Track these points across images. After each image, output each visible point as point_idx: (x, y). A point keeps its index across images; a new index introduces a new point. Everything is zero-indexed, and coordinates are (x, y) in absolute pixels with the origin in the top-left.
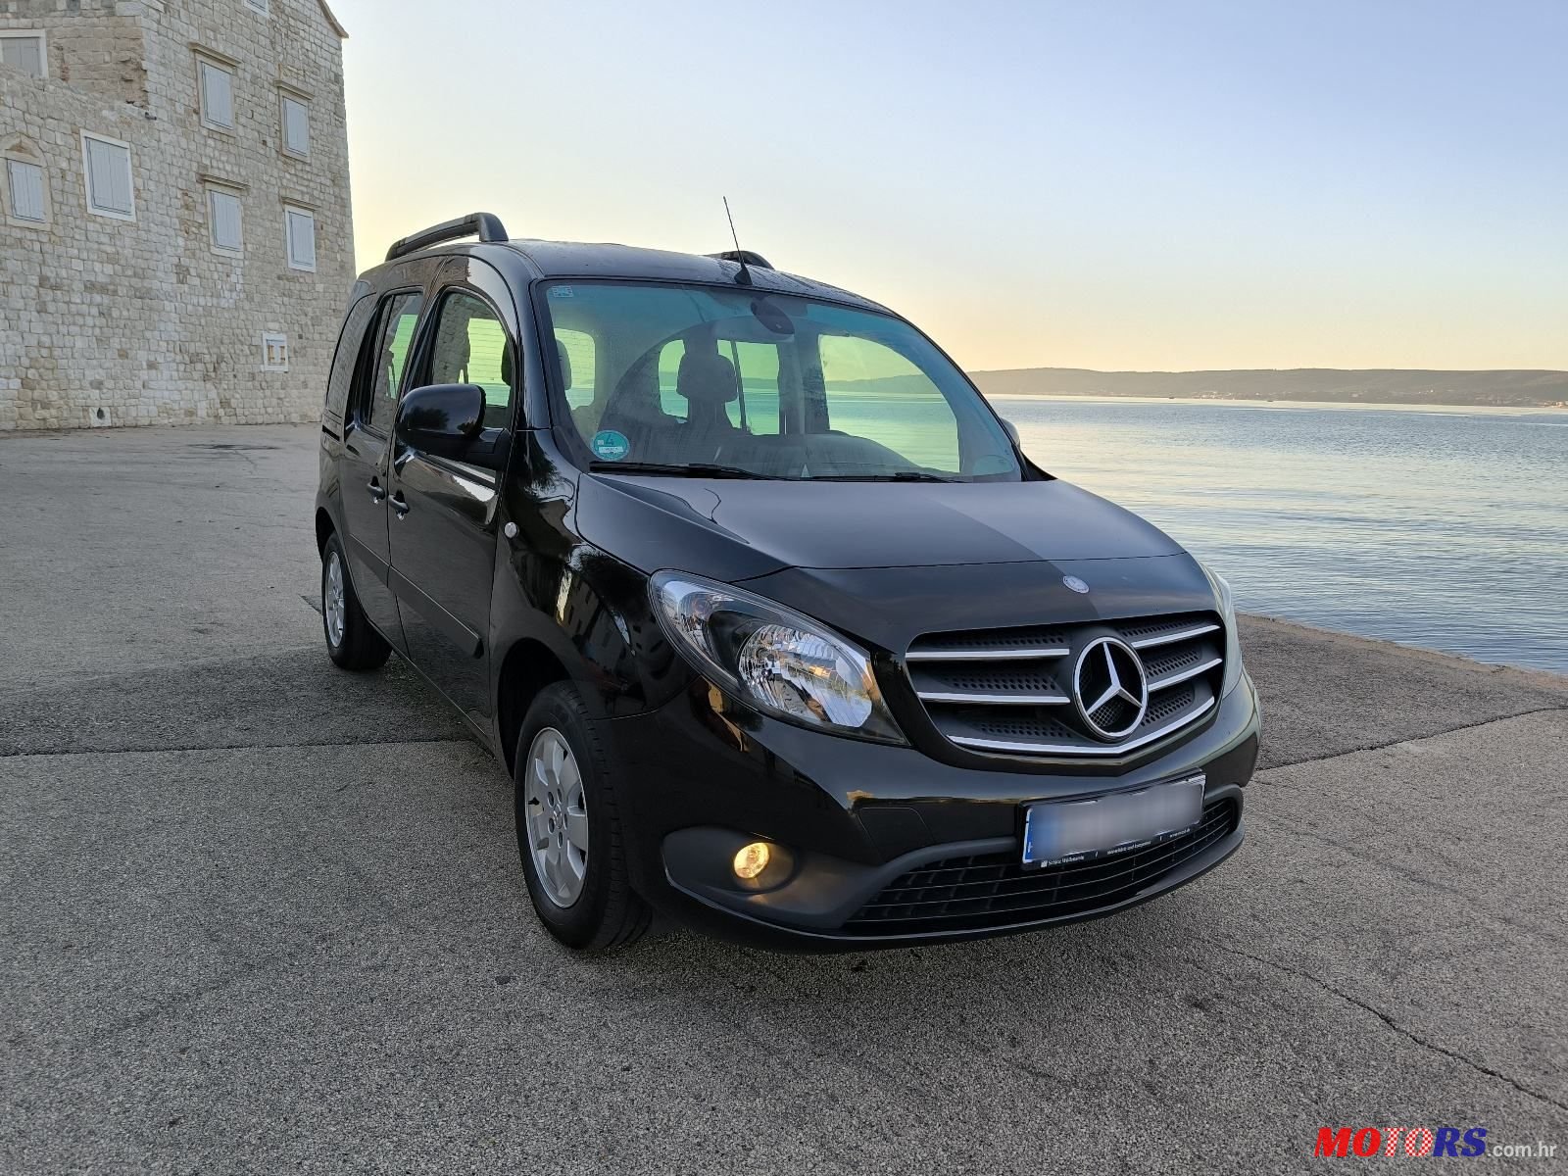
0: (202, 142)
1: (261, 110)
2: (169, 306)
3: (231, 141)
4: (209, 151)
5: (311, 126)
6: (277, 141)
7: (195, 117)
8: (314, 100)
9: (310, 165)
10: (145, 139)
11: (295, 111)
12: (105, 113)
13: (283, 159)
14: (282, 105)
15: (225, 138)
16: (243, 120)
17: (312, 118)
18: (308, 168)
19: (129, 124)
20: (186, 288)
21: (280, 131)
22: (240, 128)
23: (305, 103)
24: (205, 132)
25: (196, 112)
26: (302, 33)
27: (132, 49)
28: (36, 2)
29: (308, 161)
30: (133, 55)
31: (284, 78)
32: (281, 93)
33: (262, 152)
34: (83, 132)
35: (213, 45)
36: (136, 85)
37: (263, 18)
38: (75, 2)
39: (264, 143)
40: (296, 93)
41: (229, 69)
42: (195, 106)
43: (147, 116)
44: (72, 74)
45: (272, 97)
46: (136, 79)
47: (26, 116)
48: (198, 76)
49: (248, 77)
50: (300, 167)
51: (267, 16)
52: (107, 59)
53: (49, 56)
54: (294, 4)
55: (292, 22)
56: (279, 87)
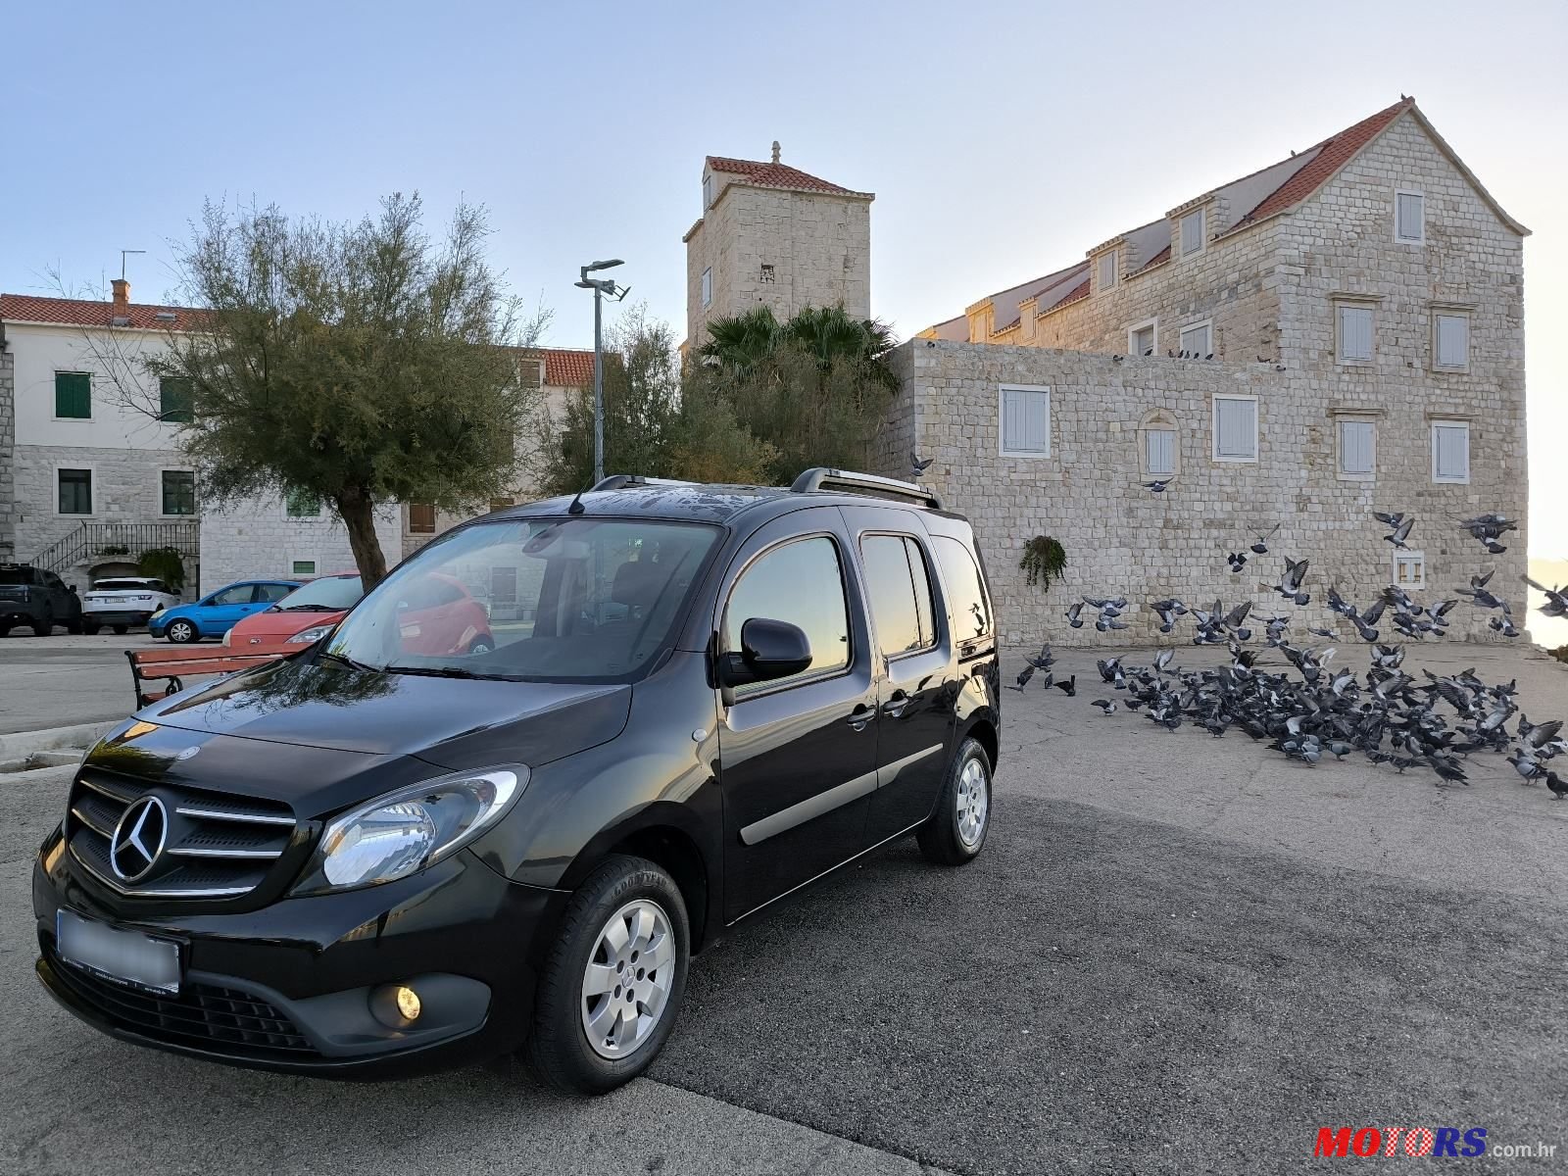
0: (1336, 379)
1: (1408, 335)
2: (1286, 534)
3: (1370, 371)
4: (1342, 385)
5: (1472, 336)
6: (1427, 360)
7: (1330, 358)
8: (1479, 309)
9: (1468, 375)
10: (1275, 389)
11: (1453, 326)
12: (1237, 375)
13: (1433, 376)
14: (1435, 324)
15: (1362, 370)
16: (1385, 348)
17: (1473, 327)
18: (1465, 379)
19: (1259, 380)
20: (1306, 515)
21: (1431, 350)
22: (1381, 357)
23: (1467, 314)
24: (1339, 370)
25: (1331, 354)
26: (1467, 248)
27: (1272, 315)
28: (1207, 300)
29: (1467, 371)
30: (1272, 320)
31: (1439, 297)
32: (1435, 312)
33: (1407, 374)
34: (1215, 396)
35: (1356, 289)
36: (1272, 345)
37: (1418, 247)
38: (1233, 290)
39: (1410, 365)
40: (1451, 308)
41: (1372, 306)
42: (1330, 348)
43: (1279, 369)
44: (1228, 349)
45: (1422, 319)
46: (1274, 339)
47: (1167, 393)
48: (1334, 320)
49: (1394, 307)
50: (1454, 380)
51: (1423, 243)
52: (1254, 329)
53: (1213, 338)
54: (1458, 223)
55: (1455, 240)
56: (1432, 308)
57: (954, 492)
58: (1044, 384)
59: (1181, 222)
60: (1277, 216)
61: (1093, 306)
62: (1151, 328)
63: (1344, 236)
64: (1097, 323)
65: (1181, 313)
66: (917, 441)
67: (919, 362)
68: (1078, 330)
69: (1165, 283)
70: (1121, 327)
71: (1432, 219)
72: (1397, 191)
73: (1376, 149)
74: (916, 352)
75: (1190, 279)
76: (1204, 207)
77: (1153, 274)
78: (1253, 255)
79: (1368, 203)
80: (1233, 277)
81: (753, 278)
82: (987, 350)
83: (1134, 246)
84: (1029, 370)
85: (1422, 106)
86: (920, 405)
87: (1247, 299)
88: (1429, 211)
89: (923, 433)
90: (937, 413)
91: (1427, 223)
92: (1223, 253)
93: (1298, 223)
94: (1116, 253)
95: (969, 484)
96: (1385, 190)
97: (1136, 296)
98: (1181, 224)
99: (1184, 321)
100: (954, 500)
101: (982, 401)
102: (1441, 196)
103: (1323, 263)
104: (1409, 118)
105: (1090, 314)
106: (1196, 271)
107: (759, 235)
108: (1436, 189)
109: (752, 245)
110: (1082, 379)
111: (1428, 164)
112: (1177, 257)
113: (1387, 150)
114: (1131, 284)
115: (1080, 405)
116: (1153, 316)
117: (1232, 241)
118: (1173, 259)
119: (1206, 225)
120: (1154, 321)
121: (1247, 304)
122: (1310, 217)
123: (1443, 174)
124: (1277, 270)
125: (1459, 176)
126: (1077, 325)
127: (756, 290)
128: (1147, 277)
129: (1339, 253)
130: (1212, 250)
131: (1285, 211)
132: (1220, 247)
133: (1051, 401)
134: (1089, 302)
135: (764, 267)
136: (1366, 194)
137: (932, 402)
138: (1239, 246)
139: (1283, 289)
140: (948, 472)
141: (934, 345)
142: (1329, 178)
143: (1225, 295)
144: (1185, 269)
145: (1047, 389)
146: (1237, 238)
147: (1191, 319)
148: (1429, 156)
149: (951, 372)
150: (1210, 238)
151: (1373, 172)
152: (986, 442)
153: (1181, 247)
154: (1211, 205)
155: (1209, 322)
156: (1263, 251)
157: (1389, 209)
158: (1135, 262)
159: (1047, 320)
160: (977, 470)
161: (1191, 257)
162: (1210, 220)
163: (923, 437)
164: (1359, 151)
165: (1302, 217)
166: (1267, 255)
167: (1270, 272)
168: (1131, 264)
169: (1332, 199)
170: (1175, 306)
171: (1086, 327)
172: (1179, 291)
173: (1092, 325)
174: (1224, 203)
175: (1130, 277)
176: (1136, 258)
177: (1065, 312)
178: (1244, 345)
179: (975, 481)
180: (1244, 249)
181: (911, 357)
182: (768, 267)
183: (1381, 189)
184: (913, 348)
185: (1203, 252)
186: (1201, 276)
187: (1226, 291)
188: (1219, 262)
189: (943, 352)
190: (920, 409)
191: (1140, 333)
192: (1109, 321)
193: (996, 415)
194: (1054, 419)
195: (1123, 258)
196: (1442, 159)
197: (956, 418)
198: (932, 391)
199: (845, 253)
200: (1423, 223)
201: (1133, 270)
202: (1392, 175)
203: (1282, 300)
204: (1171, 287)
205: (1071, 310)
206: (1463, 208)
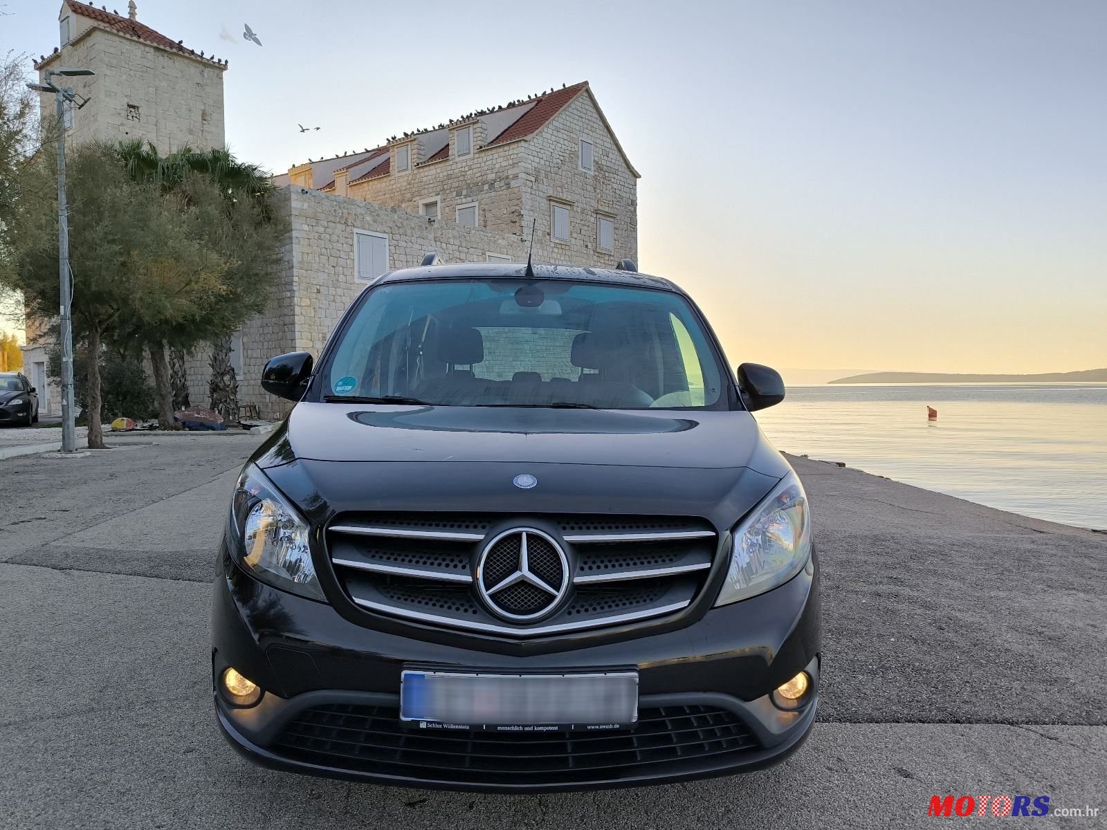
0: (551, 250)
1: (586, 228)
2: (526, 347)
3: (567, 248)
4: (554, 255)
5: (615, 233)
6: (594, 244)
7: (548, 237)
8: (618, 217)
9: (613, 256)
10: (520, 253)
11: (606, 226)
12: (500, 241)
13: (597, 254)
14: (598, 223)
15: (563, 247)
16: (575, 235)
17: (615, 228)
18: (612, 258)
19: (511, 245)
20: (536, 336)
21: (596, 238)
22: (573, 239)
23: (612, 220)
24: (553, 245)
25: (549, 234)
26: (613, 180)
27: (517, 205)
28: (474, 188)
29: (612, 254)
30: (517, 208)
31: (600, 208)
32: (598, 216)
33: (585, 252)
34: (488, 253)
35: (561, 195)
36: (517, 224)
37: (590, 175)
38: (492, 185)
39: (587, 246)
40: (607, 215)
41: (568, 207)
42: (548, 231)
43: (522, 240)
44: (489, 223)
45: (592, 219)
46: (518, 220)
47: (460, 248)
48: (551, 214)
49: (579, 210)
50: (607, 258)
51: (592, 173)
52: (505, 212)
53: (479, 215)
54: (609, 164)
55: (607, 174)
56: (597, 213)
57: (323, 306)
58: (385, 232)
59: (456, 133)
60: (520, 140)
61: (392, 182)
62: (435, 204)
63: (555, 161)
64: (396, 194)
65: (457, 196)
66: (294, 265)
67: (296, 204)
68: (381, 198)
69: (445, 173)
70: (414, 200)
71: (597, 160)
72: (580, 138)
73: (570, 109)
74: (293, 196)
75: (463, 173)
76: (471, 125)
77: (437, 166)
78: (504, 164)
79: (566, 142)
80: (491, 176)
81: (119, 114)
82: (345, 202)
83: (421, 144)
84: (375, 221)
85: (593, 88)
86: (297, 238)
87: (501, 193)
88: (595, 154)
89: (300, 260)
90: (310, 245)
91: (595, 161)
92: (485, 159)
93: (531, 148)
94: (409, 146)
95: (334, 301)
96: (575, 136)
97: (425, 179)
98: (456, 135)
99: (459, 201)
100: (323, 312)
101: (342, 240)
102: (600, 146)
103: (544, 175)
104: (585, 94)
105: (390, 187)
106: (467, 169)
107: (124, 77)
108: (598, 141)
109: (118, 85)
110: (409, 232)
111: (595, 125)
112: (453, 157)
113: (575, 112)
114: (421, 170)
115: (408, 250)
116: (437, 195)
117: (490, 152)
118: (450, 158)
119: (473, 137)
120: (438, 199)
121: (500, 195)
122: (537, 145)
123: (601, 133)
124: (520, 175)
125: (609, 136)
126: (381, 194)
127: (122, 125)
128: (432, 167)
129: (552, 171)
130: (477, 156)
131: (525, 138)
132: (483, 155)
133: (390, 246)
134: (389, 178)
135: (130, 106)
136: (565, 137)
137: (305, 236)
138: (496, 156)
139: (524, 189)
140: (318, 291)
141: (307, 192)
142: (547, 122)
143: (486, 187)
144: (459, 165)
145: (385, 236)
146: (494, 151)
147: (464, 200)
148: (595, 120)
149: (318, 214)
150: (476, 148)
151: (568, 124)
152: (345, 270)
153: (456, 150)
154: (476, 126)
155: (476, 204)
156: (511, 162)
157: (576, 149)
158: (422, 155)
159: (357, 187)
160: (339, 291)
161: (462, 158)
162: (476, 135)
163: (300, 262)
164: (562, 109)
165: (533, 144)
166: (513, 165)
167: (516, 177)
168: (420, 157)
169: (548, 136)
170: (452, 190)
171: (387, 196)
172: (455, 180)
173: (392, 195)
174: (484, 126)
175: (420, 165)
176: (422, 153)
177: (371, 183)
178: (499, 222)
179: (338, 299)
180: (499, 159)
181: (288, 199)
182: (133, 107)
183: (572, 134)
184: (290, 192)
185: (471, 156)
186: (471, 172)
187: (487, 185)
188: (483, 164)
189: (313, 198)
190: (297, 240)
191: (427, 205)
192: (405, 194)
193: (352, 251)
194: (392, 258)
195: (414, 151)
196: (601, 123)
197: (323, 250)
198: (306, 227)
199: (203, 108)
200: (592, 161)
201: (421, 161)
202: (578, 128)
203: (524, 196)
204: (449, 177)
205: (375, 182)
206: (610, 155)
